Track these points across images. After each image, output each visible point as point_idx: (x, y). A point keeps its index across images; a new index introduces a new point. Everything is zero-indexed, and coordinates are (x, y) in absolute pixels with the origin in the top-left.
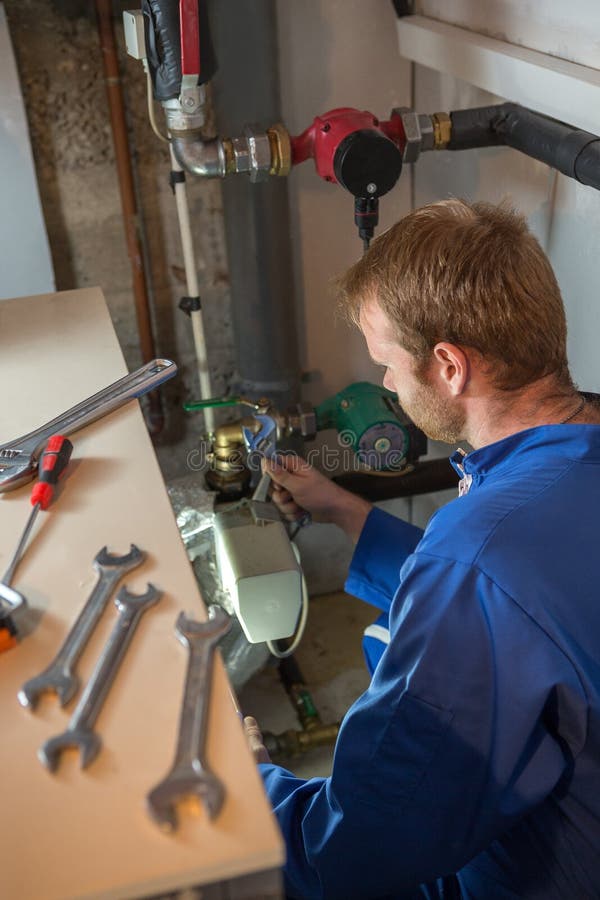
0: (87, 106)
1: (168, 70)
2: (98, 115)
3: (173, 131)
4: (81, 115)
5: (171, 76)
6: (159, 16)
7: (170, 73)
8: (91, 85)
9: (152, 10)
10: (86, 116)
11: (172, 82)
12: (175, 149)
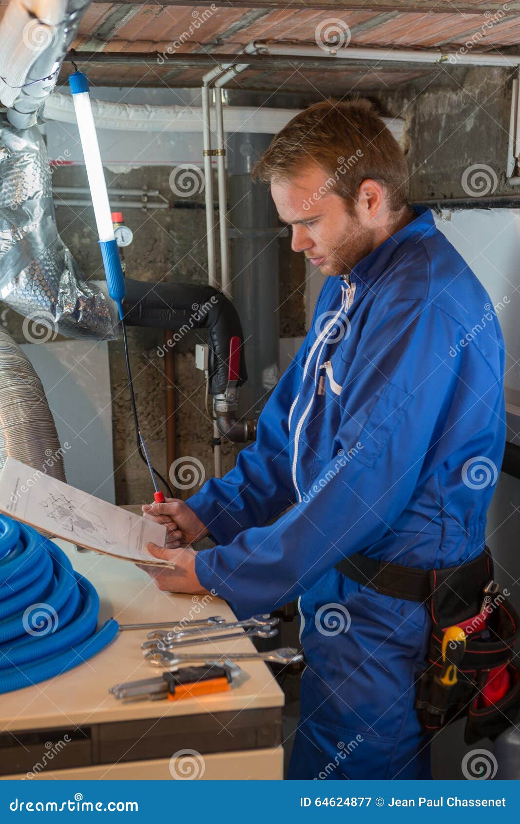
0: (151, 402)
1: (220, 378)
2: (157, 409)
3: (217, 412)
4: (146, 408)
5: (221, 381)
6: (217, 348)
7: (220, 379)
8: (154, 390)
9: (213, 344)
10: (149, 409)
11: (222, 384)
12: (218, 424)
